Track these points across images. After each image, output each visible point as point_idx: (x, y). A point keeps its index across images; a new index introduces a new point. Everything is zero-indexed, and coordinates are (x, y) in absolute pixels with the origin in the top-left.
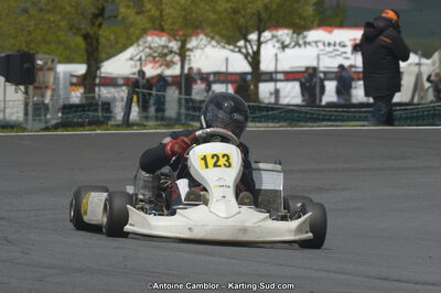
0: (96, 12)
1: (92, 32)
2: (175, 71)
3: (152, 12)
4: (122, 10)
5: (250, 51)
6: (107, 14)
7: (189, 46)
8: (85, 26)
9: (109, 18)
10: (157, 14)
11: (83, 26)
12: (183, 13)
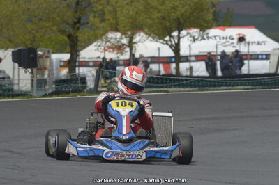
0: (75, 20)
1: (72, 33)
2: (126, 56)
3: (111, 21)
4: (91, 19)
5: (173, 43)
6: (82, 21)
7: (134, 41)
8: (69, 29)
9: (84, 24)
10: (114, 21)
11: (67, 30)
12: (131, 20)
